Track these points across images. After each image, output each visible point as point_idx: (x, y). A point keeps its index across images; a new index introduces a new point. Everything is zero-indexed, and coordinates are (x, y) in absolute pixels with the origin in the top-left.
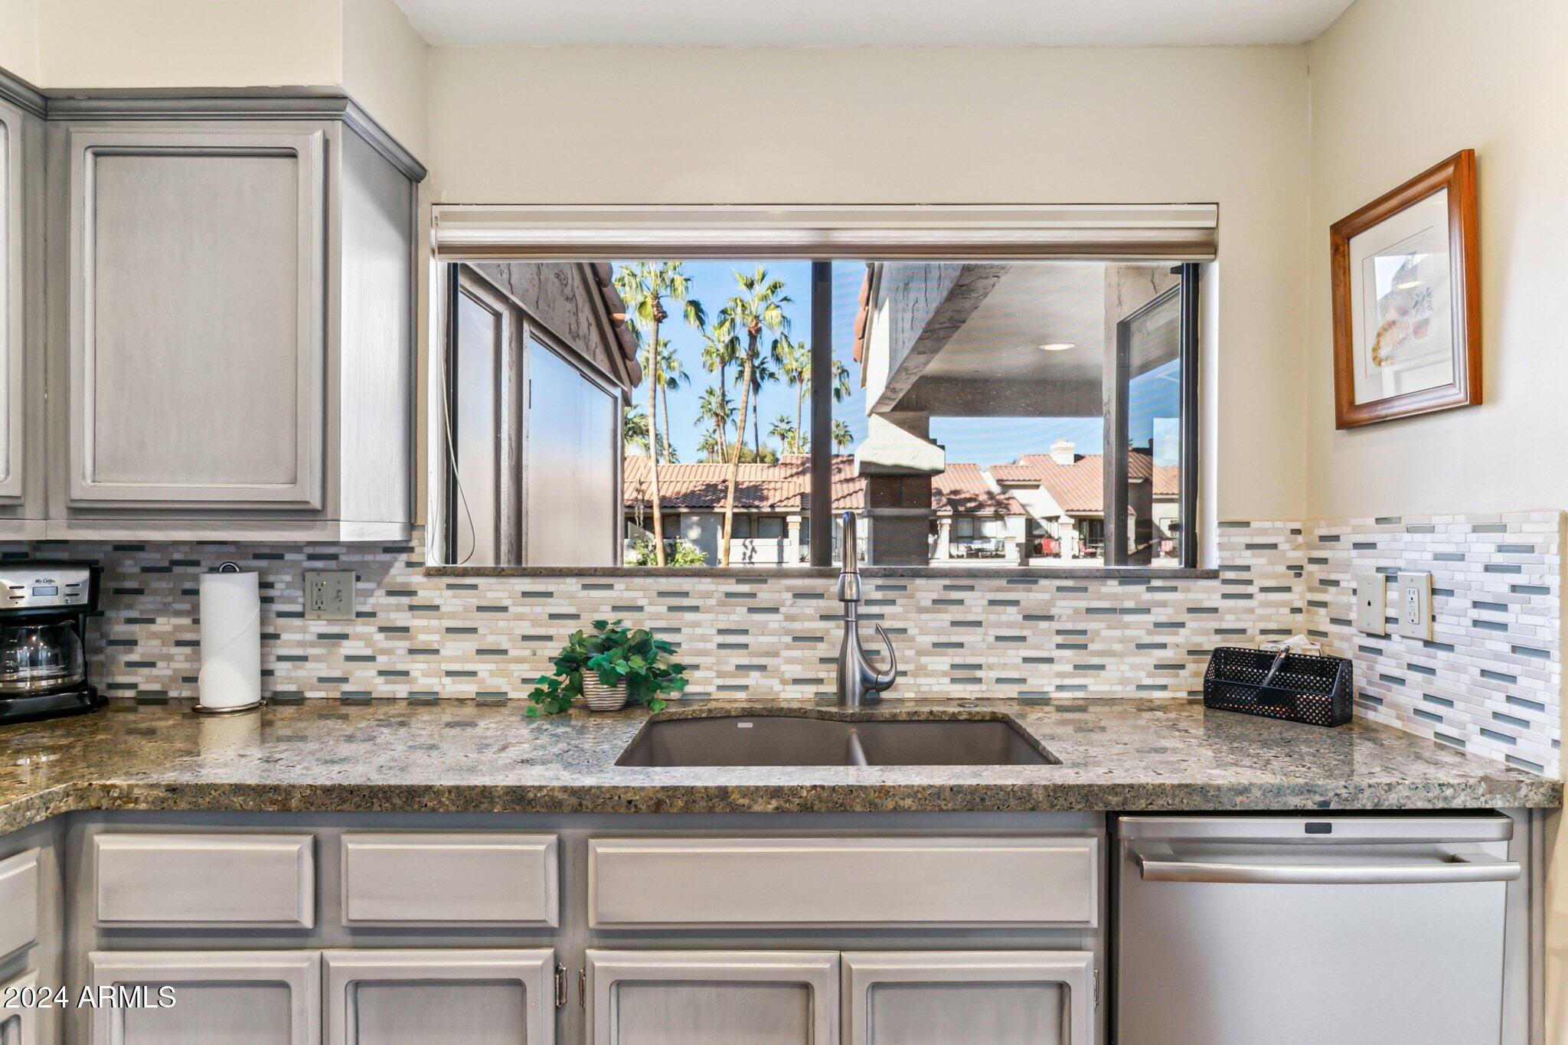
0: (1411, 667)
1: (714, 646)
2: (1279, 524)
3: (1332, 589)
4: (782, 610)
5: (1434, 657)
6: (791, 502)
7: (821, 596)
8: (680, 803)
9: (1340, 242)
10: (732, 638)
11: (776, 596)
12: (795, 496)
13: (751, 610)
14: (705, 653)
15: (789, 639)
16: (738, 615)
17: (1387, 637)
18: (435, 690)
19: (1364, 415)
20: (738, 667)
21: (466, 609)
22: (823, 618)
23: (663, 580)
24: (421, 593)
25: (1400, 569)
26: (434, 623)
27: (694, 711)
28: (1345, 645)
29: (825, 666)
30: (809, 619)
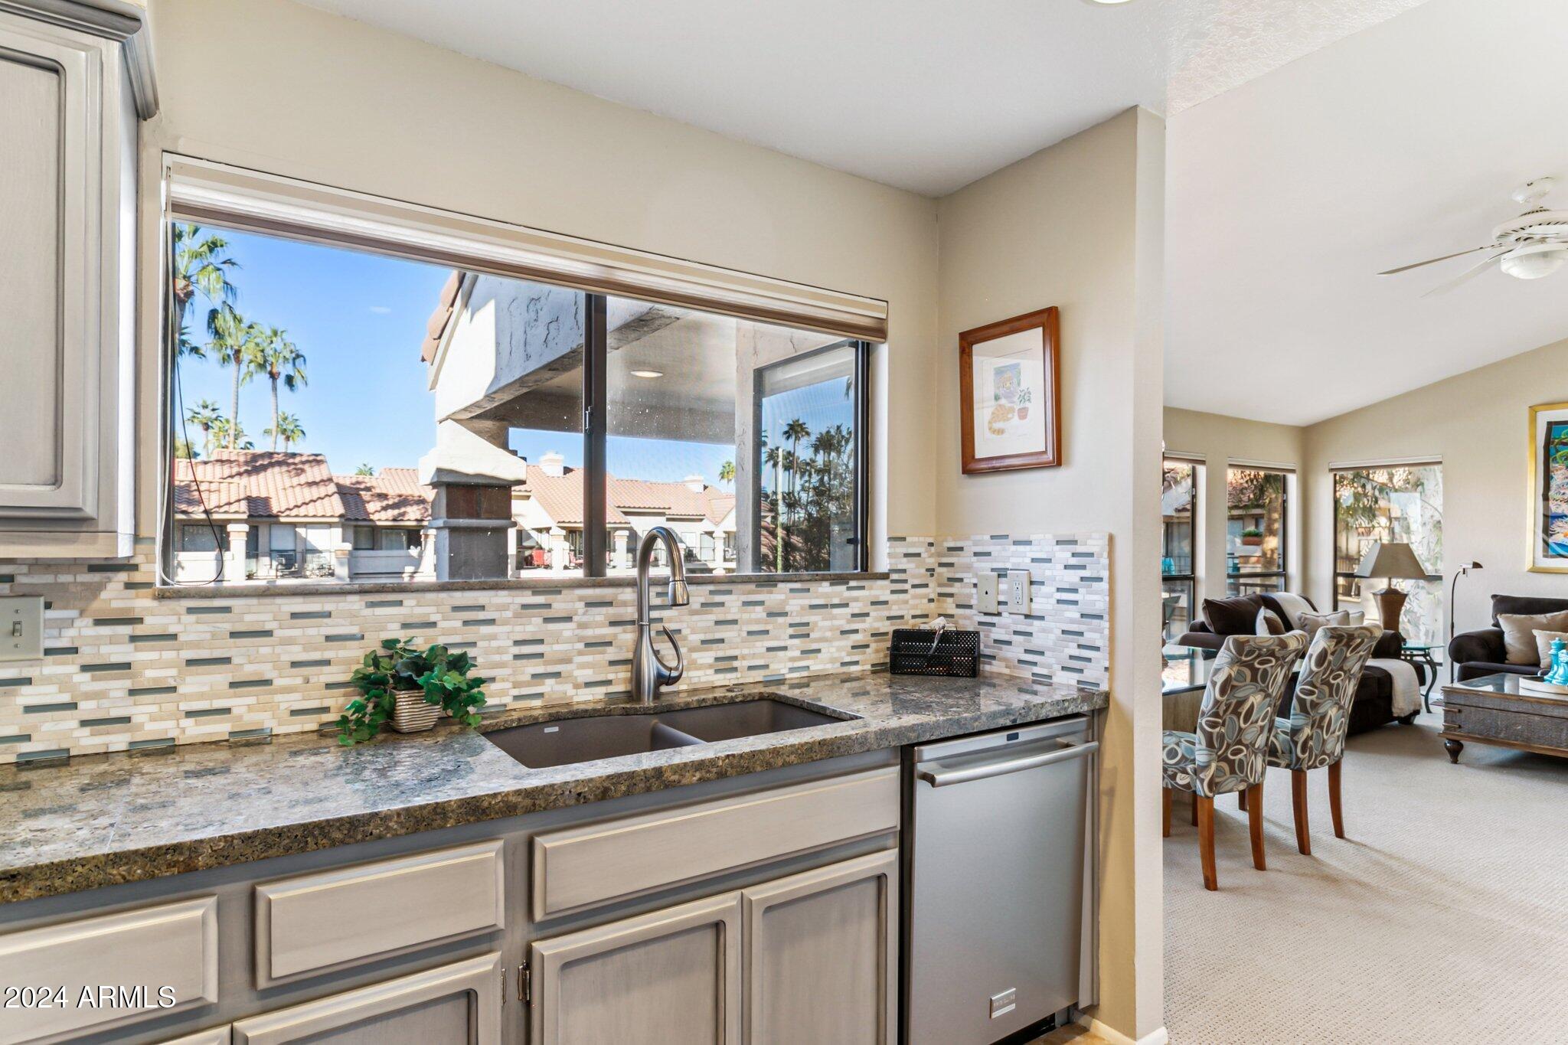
0: (1016, 633)
1: (511, 657)
2: (922, 539)
3: (957, 584)
4: (575, 618)
5: (1031, 625)
6: (234, 507)
7: (610, 604)
8: (623, 788)
9: (966, 345)
10: (528, 649)
11: (569, 606)
12: (239, 501)
13: (547, 620)
14: (501, 665)
15: (581, 646)
16: (533, 626)
17: (999, 614)
18: (170, 736)
19: (983, 465)
20: (534, 676)
21: (214, 636)
22: (613, 624)
23: (458, 594)
24: (148, 620)
25: (1008, 569)
26: (169, 655)
27: (506, 722)
28: (967, 622)
29: (613, 668)
30: (599, 625)
